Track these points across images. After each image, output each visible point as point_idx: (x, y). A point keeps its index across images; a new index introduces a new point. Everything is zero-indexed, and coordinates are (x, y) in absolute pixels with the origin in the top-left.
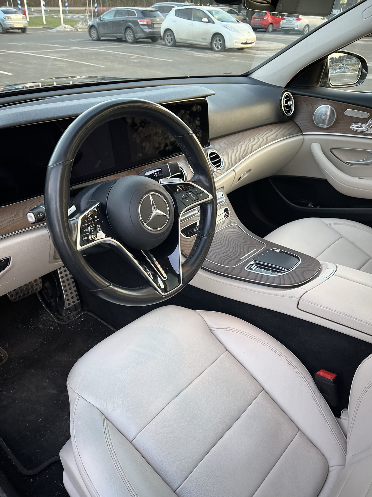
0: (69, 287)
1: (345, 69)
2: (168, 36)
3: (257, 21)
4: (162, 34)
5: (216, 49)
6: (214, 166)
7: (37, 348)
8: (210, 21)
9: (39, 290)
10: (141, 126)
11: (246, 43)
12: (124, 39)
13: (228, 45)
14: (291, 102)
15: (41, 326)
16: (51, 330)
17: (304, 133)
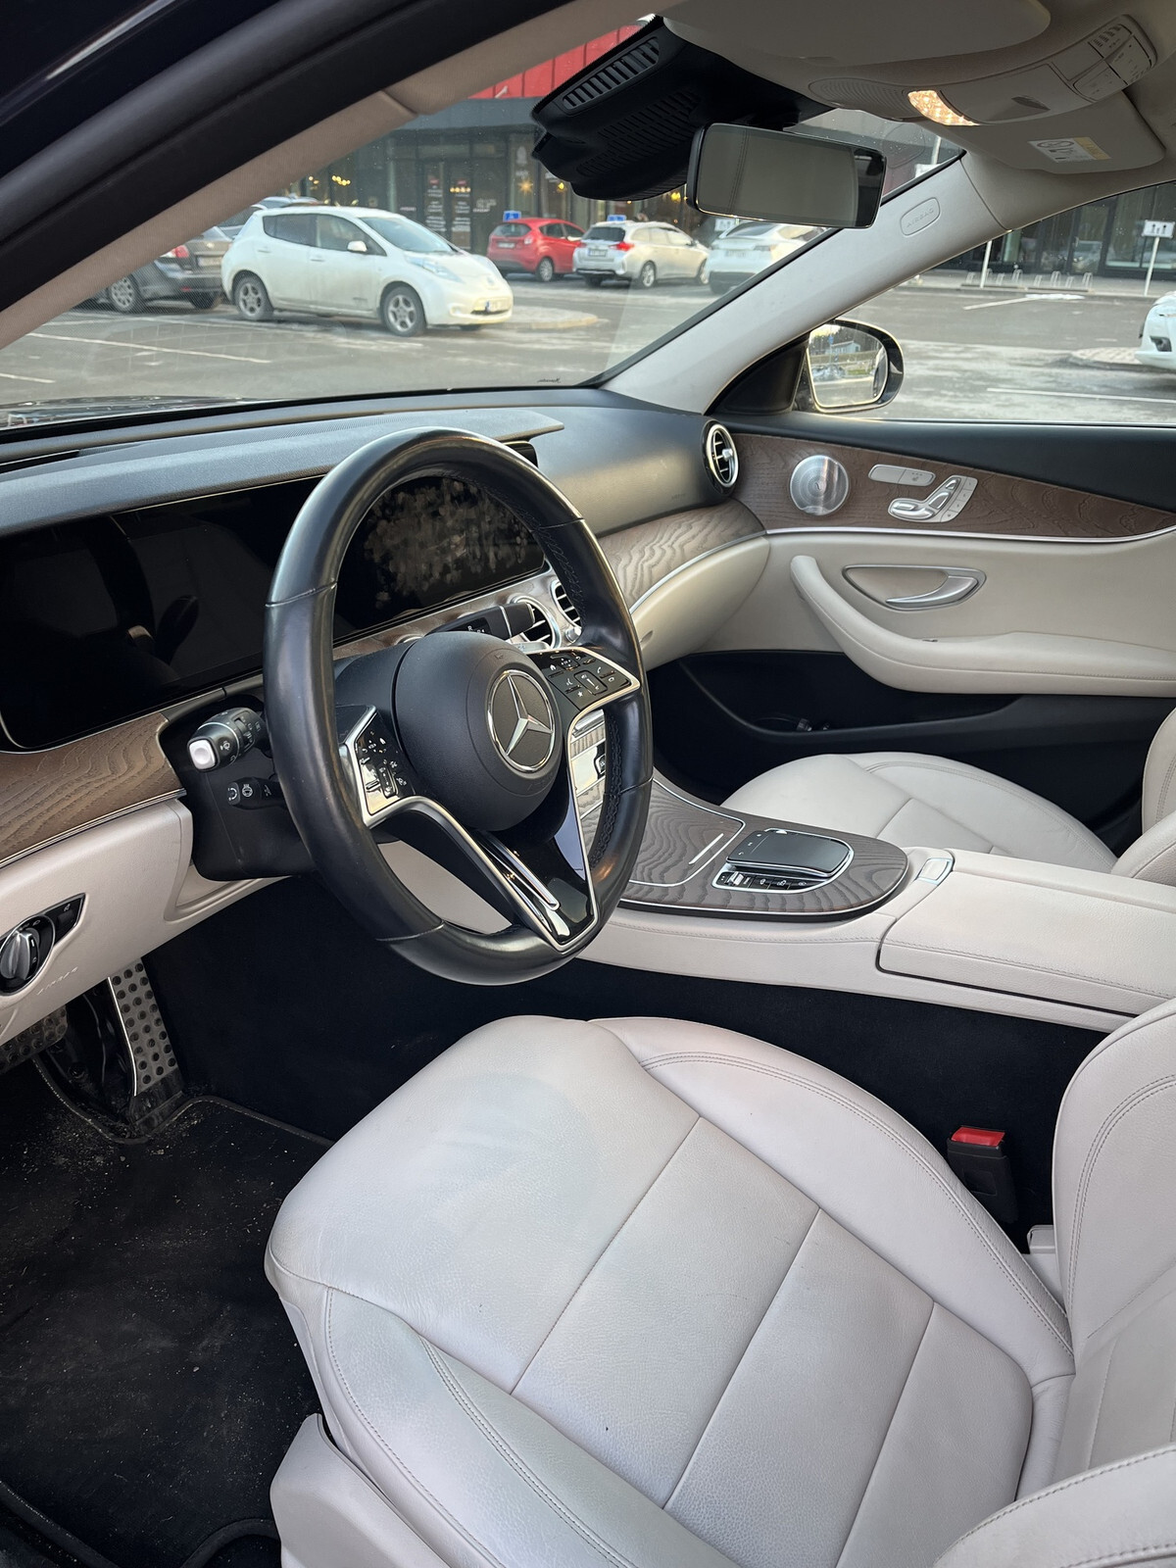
0: (144, 1023)
1: (832, 370)
2: (246, 293)
3: (503, 248)
4: (227, 286)
5: (399, 328)
6: (573, 622)
7: (67, 1229)
8: (372, 249)
9: (59, 1040)
10: (385, 517)
11: (486, 312)
12: (102, 301)
13: (434, 316)
14: (730, 451)
15: (62, 1160)
16: (99, 1167)
17: (769, 532)
